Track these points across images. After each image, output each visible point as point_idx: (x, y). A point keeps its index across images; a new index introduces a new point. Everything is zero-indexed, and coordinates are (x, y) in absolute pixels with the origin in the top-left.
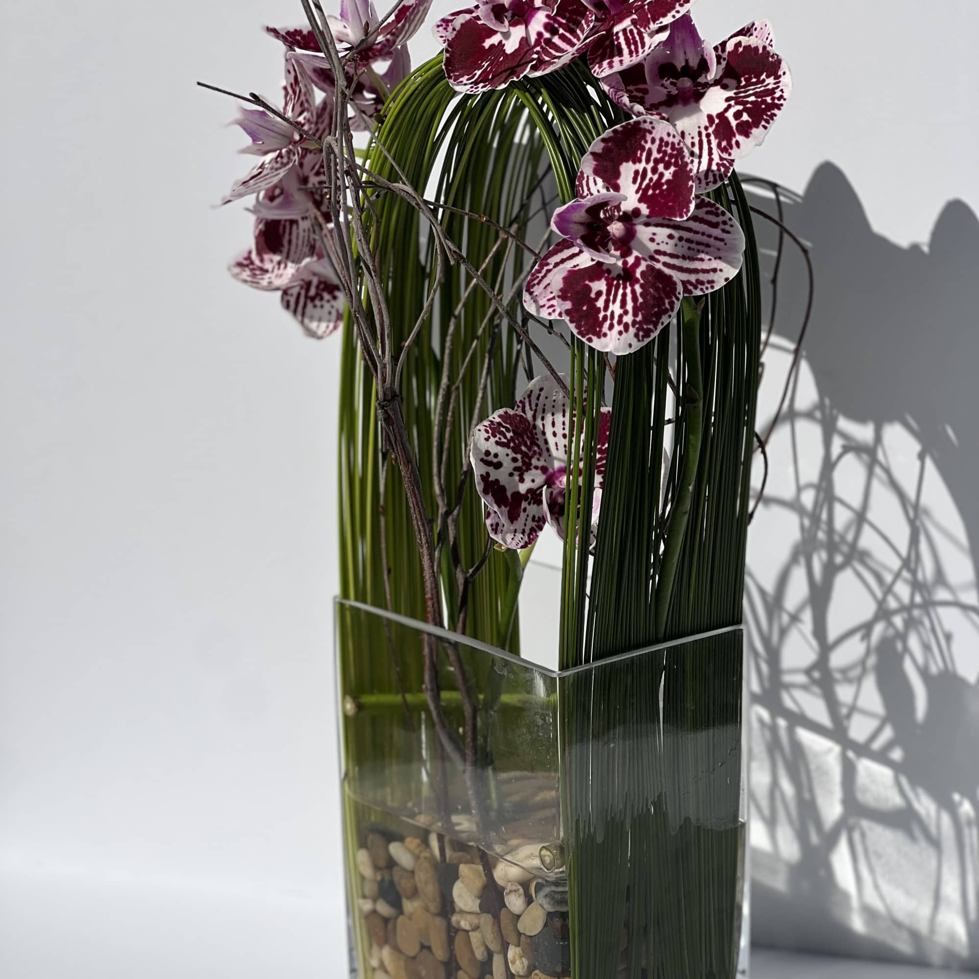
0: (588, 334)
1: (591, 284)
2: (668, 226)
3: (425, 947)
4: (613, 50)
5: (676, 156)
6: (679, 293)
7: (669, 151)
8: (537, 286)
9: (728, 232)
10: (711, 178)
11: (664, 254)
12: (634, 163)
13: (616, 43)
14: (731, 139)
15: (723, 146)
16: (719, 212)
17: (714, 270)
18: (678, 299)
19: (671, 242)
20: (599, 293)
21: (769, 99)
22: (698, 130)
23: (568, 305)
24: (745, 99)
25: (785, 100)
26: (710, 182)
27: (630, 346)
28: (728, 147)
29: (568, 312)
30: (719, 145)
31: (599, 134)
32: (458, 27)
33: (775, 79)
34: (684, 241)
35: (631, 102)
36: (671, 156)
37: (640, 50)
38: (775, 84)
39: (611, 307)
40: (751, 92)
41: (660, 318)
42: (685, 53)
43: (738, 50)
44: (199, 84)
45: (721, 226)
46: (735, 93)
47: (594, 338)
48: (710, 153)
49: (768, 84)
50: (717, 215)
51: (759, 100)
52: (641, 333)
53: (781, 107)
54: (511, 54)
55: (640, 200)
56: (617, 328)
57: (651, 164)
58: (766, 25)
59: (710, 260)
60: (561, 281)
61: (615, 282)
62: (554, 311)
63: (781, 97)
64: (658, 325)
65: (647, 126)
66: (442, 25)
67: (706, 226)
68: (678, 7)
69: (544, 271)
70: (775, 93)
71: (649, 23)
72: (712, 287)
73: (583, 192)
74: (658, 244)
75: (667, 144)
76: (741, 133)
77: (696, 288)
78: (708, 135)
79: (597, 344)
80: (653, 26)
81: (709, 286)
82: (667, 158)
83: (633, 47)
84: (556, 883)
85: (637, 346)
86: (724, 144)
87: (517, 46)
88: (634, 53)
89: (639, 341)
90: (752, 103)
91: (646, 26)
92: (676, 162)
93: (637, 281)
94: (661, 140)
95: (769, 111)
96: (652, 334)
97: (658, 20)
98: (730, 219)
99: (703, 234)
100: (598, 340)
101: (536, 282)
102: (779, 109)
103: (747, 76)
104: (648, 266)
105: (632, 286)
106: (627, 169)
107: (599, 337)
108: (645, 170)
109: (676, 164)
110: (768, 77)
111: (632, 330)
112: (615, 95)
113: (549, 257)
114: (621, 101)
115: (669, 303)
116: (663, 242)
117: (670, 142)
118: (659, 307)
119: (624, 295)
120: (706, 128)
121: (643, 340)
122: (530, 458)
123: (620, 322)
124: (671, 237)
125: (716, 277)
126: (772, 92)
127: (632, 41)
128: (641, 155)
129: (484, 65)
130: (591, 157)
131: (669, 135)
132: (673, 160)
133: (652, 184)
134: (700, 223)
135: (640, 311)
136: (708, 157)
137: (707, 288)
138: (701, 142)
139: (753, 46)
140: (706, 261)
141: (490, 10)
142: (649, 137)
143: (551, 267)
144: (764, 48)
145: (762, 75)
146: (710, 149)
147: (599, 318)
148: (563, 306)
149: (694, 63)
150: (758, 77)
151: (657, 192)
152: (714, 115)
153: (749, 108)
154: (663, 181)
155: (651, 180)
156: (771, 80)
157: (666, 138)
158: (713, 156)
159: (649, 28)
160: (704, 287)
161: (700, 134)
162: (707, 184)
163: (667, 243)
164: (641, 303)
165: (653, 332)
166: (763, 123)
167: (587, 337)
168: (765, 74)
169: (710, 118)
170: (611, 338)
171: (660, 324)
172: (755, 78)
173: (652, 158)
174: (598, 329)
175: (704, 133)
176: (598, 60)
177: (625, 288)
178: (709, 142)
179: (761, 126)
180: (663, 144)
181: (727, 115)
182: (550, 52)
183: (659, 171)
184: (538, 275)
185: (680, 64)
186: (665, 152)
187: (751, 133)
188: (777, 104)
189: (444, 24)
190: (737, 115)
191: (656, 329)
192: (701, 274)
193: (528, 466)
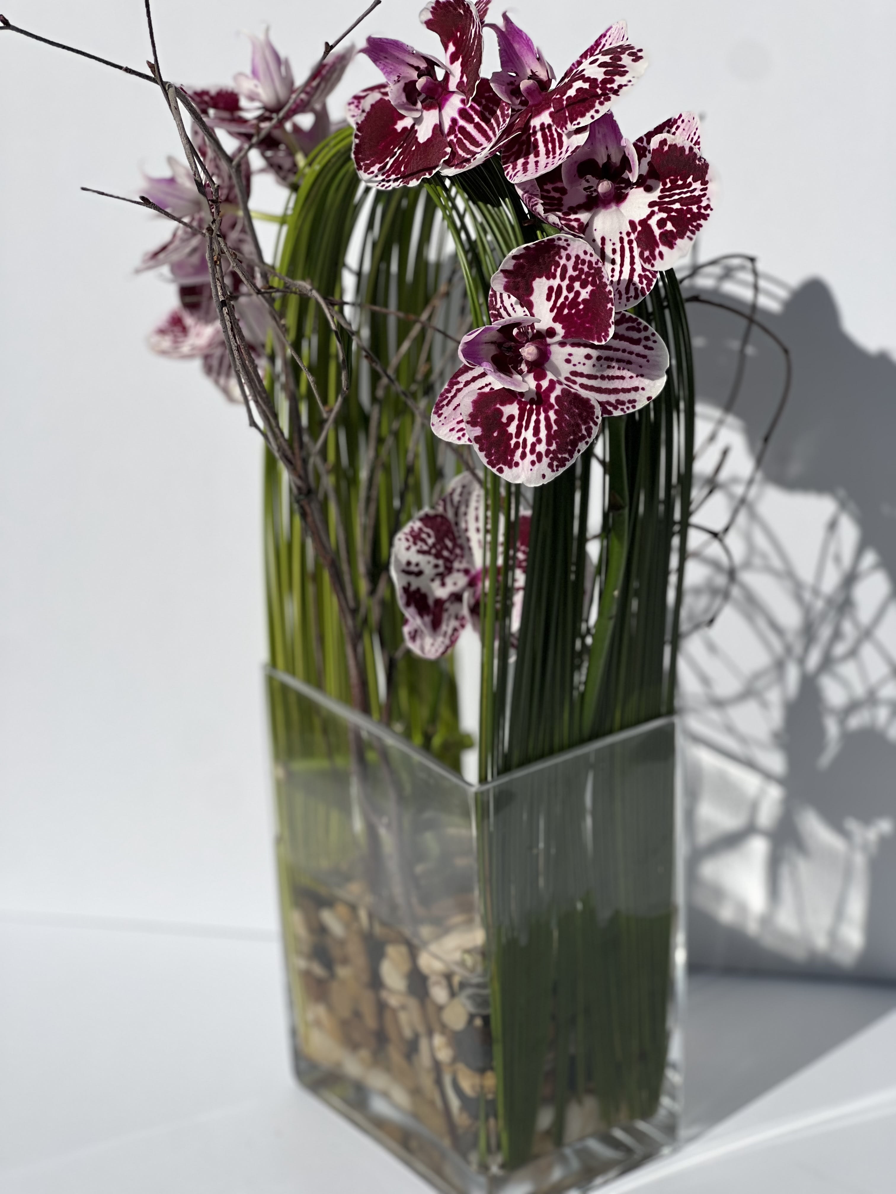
0: (499, 464)
1: (502, 408)
2: (586, 346)
3: (357, 1014)
4: (530, 147)
5: (594, 276)
6: (597, 418)
7: (586, 269)
8: (446, 407)
9: (651, 349)
10: (632, 293)
11: (581, 375)
12: (548, 278)
13: (533, 139)
14: (654, 250)
15: (645, 256)
16: (642, 327)
17: (636, 389)
18: (596, 424)
19: (589, 363)
20: (511, 418)
21: (695, 208)
22: (620, 235)
23: (478, 431)
24: (669, 206)
25: (712, 210)
26: (631, 297)
27: (544, 476)
28: (651, 258)
29: (477, 439)
30: (641, 255)
31: (509, 250)
32: (368, 108)
33: (702, 184)
34: (602, 361)
35: (546, 211)
36: (588, 274)
37: (558, 151)
38: (702, 190)
39: (524, 434)
40: (676, 197)
41: (577, 446)
42: (607, 148)
43: (663, 149)
44: (84, 189)
45: (644, 343)
46: (660, 197)
47: (505, 468)
48: (632, 263)
49: (695, 190)
50: (639, 331)
51: (685, 208)
52: (555, 463)
53: (708, 218)
54: (424, 143)
55: (555, 320)
56: (530, 457)
57: (567, 282)
58: (694, 118)
59: (631, 377)
60: (471, 405)
61: (528, 406)
62: (464, 435)
63: (708, 207)
64: (574, 453)
65: (562, 243)
66: (353, 103)
67: (627, 343)
68: (597, 106)
69: (453, 391)
70: (701, 201)
71: (566, 123)
72: (634, 407)
73: (496, 303)
74: (574, 365)
75: (583, 262)
76: (664, 244)
77: (616, 408)
78: (630, 242)
79: (508, 475)
80: (571, 127)
81: (630, 406)
82: (583, 277)
83: (550, 146)
84: (479, 986)
85: (551, 476)
86: (647, 254)
87: (429, 134)
88: (551, 153)
89: (553, 471)
90: (677, 211)
91: (563, 125)
92: (594, 281)
93: (551, 406)
94: (577, 257)
95: (695, 221)
96: (567, 463)
97: (576, 120)
98: (653, 334)
99: (624, 351)
100: (509, 470)
101: (445, 402)
102: (706, 219)
103: (672, 177)
104: (563, 390)
105: (546, 412)
106: (541, 286)
107: (510, 467)
108: (560, 287)
109: (593, 284)
110: (695, 180)
111: (545, 460)
112: (529, 201)
113: (460, 376)
114: (535, 209)
115: (586, 429)
116: (579, 363)
117: (587, 261)
118: (575, 434)
119: (537, 422)
120: (628, 234)
121: (557, 470)
122: (451, 562)
123: (532, 451)
124: (588, 357)
125: (638, 396)
126: (697, 200)
127: (549, 138)
128: (556, 270)
129: (396, 152)
130: (501, 275)
131: (585, 253)
132: (590, 279)
133: (567, 303)
134: (620, 340)
135: (555, 440)
136: (630, 267)
137: (628, 408)
138: (622, 249)
139: (679, 146)
140: (627, 380)
141: (401, 90)
142: (563, 253)
143: (461, 386)
144: (691, 149)
145: (689, 177)
146: (632, 258)
147: (510, 445)
148: (473, 432)
149: (616, 159)
150: (684, 179)
151: (573, 311)
152: (637, 222)
153: (674, 216)
154: (580, 300)
155: (566, 298)
156: (697, 185)
157: (582, 256)
158: (635, 266)
159: (566, 129)
160: (625, 407)
161: (621, 240)
162: (628, 299)
163: (584, 364)
164: (555, 431)
165: (569, 461)
166: (688, 234)
167: (498, 467)
168: (692, 176)
169: (632, 223)
170: (523, 469)
171: (576, 452)
172: (681, 180)
173: (568, 276)
174: (509, 458)
175: (626, 239)
176: (512, 159)
177: (538, 414)
178: (631, 250)
179: (686, 237)
180: (580, 261)
181: (650, 222)
182: (464, 144)
183: (575, 290)
184: (447, 395)
185: (601, 160)
186: (582, 270)
187: (675, 244)
188: (703, 214)
189: (356, 102)
190: (661, 223)
191: (572, 457)
192: (621, 393)
193: (449, 570)
